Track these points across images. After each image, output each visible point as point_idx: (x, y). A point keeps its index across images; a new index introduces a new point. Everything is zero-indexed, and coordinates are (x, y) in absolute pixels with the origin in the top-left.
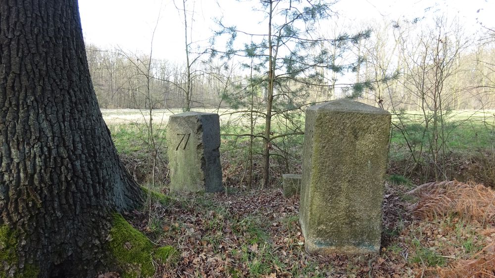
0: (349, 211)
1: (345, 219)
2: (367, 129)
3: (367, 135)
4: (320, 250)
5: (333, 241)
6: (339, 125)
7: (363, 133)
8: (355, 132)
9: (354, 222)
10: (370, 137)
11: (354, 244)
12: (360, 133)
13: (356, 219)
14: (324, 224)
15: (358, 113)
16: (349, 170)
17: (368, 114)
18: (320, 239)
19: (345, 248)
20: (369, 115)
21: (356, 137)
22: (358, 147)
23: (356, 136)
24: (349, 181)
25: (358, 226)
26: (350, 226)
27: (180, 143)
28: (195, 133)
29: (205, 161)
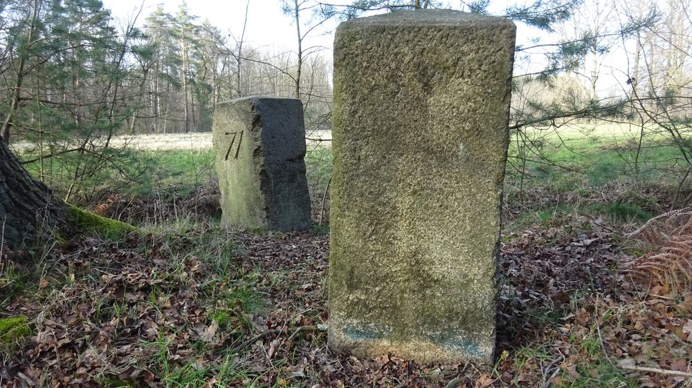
0: (417, 262)
1: (408, 280)
2: (455, 65)
3: (455, 82)
4: (356, 345)
5: (384, 329)
6: (385, 60)
7: (445, 75)
8: (423, 75)
9: (431, 287)
10: (462, 86)
11: (432, 339)
12: (437, 76)
13: (435, 281)
14: (362, 289)
15: (430, 28)
16: (415, 165)
17: (455, 28)
18: (355, 321)
19: (411, 345)
20: (457, 31)
21: (427, 87)
22: (432, 110)
23: (426, 84)
24: (415, 192)
25: (438, 298)
26: (420, 295)
27: (231, 147)
28: (249, 130)
29: (268, 177)
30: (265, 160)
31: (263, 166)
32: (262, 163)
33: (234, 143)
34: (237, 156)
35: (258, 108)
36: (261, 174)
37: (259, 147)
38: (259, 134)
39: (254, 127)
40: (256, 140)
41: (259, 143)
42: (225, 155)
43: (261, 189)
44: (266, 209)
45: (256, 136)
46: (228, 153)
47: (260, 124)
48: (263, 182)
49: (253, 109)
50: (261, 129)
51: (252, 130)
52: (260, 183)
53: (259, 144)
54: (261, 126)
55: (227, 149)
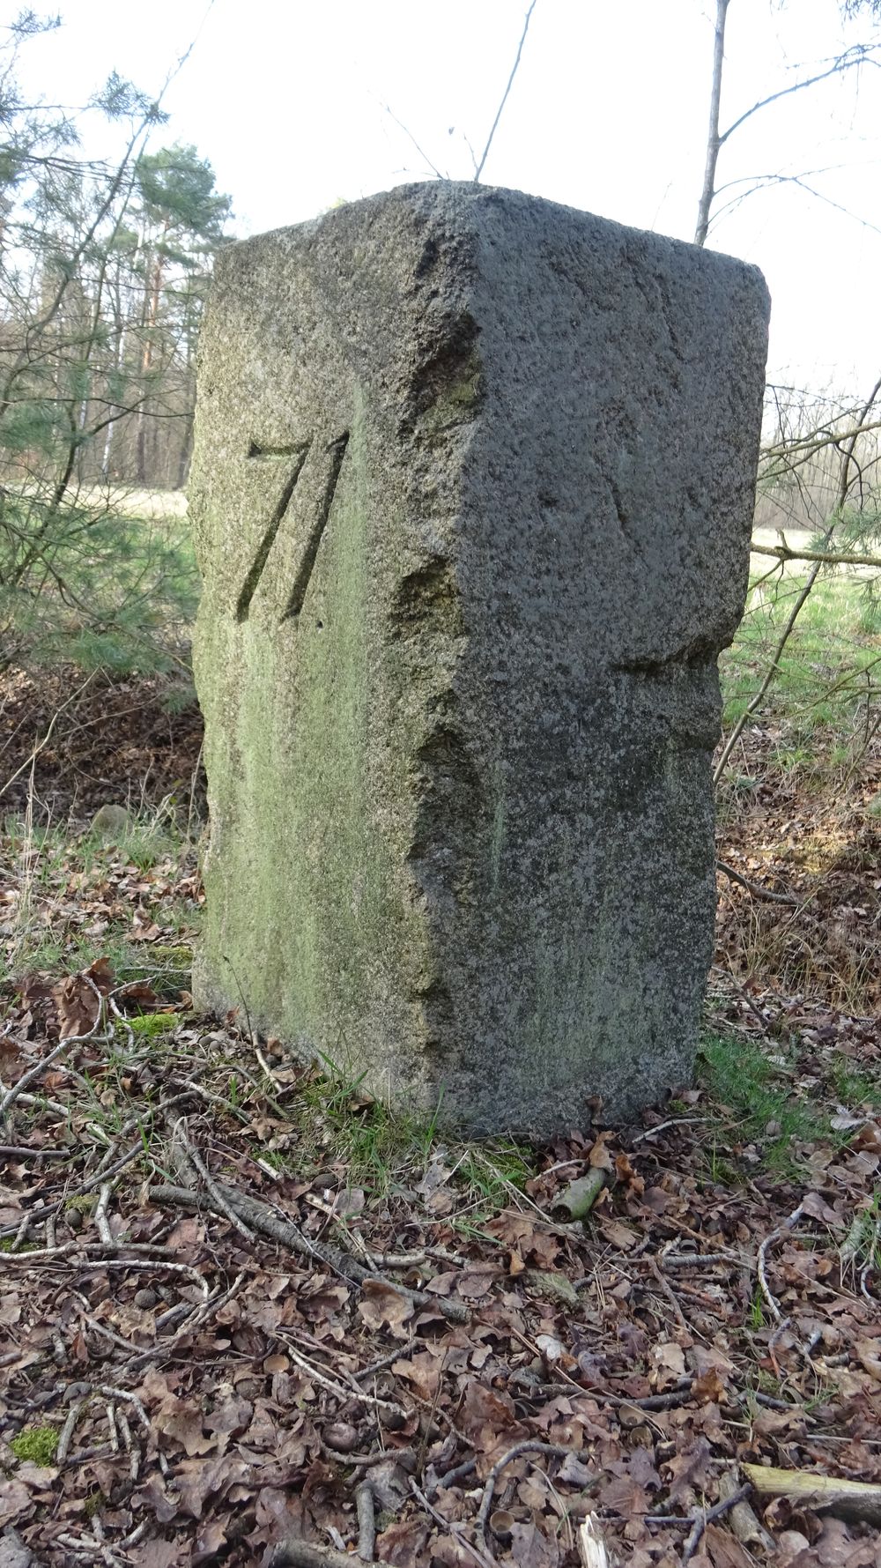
27: (269, 539)
28: (383, 426)
29: (473, 780)
30: (467, 661)
31: (449, 699)
32: (444, 679)
33: (290, 519)
34: (295, 607)
35: (467, 263)
36: (425, 753)
37: (440, 562)
38: (446, 466)
39: (421, 407)
40: (421, 504)
41: (436, 532)
42: (236, 588)
43: (416, 853)
44: (435, 994)
45: (430, 482)
46: (255, 572)
47: (468, 391)
48: (434, 811)
49: (425, 267)
50: (469, 430)
51: (406, 429)
52: (413, 816)
53: (436, 543)
54: (474, 407)
55: (248, 550)
